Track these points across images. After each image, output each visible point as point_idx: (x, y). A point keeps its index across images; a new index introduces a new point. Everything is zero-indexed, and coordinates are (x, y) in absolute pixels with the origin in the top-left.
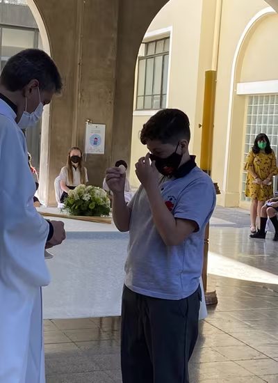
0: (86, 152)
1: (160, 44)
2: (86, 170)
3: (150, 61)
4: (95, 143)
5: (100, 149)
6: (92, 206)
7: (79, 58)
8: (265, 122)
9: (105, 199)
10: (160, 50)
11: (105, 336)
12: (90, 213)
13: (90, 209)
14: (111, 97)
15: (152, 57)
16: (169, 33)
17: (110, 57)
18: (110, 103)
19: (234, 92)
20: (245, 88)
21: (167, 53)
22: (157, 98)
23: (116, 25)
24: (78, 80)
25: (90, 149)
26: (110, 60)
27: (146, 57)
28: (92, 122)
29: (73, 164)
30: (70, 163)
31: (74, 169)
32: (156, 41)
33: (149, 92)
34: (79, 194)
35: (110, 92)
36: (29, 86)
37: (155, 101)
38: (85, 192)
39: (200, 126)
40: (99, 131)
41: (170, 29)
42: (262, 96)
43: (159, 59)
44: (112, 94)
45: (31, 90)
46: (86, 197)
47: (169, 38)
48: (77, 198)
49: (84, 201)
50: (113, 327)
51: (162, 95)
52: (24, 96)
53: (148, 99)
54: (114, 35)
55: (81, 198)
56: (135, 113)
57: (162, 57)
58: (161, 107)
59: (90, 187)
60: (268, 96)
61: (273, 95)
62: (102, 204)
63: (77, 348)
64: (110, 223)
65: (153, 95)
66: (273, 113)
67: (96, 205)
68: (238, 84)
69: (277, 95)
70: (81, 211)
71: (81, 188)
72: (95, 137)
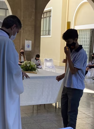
0: (25, 50)
1: (48, 13)
2: (25, 56)
3: (45, 19)
4: (28, 47)
5: (30, 49)
6: (30, 68)
7: (22, 18)
8: (85, 39)
9: (34, 66)
10: (48, 15)
12: (30, 70)
13: (29, 69)
14: (33, 31)
16: (51, 9)
17: (33, 18)
18: (33, 33)
21: (51, 16)
23: (34, 7)
25: (27, 49)
26: (32, 19)
28: (27, 40)
29: (21, 54)
30: (20, 54)
31: (21, 56)
32: (47, 12)
33: (45, 29)
34: (26, 64)
35: (33, 30)
36: (13, 27)
38: (28, 63)
40: (29, 43)
41: (51, 8)
42: (83, 30)
43: (48, 18)
44: (34, 30)
45: (13, 28)
46: (28, 65)
47: (51, 11)
48: (25, 65)
49: (27, 66)
50: (38, 108)
51: (49, 30)
52: (12, 30)
53: (44, 32)
54: (34, 10)
55: (26, 65)
56: (41, 37)
58: (49, 34)
59: (29, 61)
60: (85, 30)
61: (87, 30)
62: (33, 67)
63: (27, 116)
64: (36, 73)
65: (46, 31)
66: (87, 36)
67: (32, 67)
68: (75, 26)
69: (89, 29)
70: (26, 70)
71: (26, 62)
72: (28, 45)
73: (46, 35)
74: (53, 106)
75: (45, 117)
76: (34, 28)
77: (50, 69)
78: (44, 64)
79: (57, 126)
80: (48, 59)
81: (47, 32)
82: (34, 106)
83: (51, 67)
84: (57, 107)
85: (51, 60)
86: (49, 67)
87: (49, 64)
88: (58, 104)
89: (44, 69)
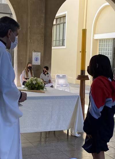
0: (33, 64)
1: (62, 19)
3: (58, 26)
4: (36, 60)
5: (39, 63)
7: (29, 25)
8: (106, 50)
9: (42, 83)
10: (62, 21)
11: (43, 140)
12: (36, 89)
13: (36, 87)
15: (59, 24)
17: (42, 24)
18: (43, 43)
19: (93, 38)
20: (97, 37)
21: (65, 23)
22: (61, 42)
23: (44, 11)
24: (29, 34)
26: (42, 26)
27: (56, 25)
28: (35, 51)
29: (28, 69)
32: (60, 18)
33: (58, 39)
34: (31, 81)
37: (60, 43)
38: (34, 80)
39: (80, 52)
40: (38, 55)
41: (66, 13)
42: (104, 39)
43: (62, 25)
44: (43, 40)
45: (10, 34)
46: (34, 82)
47: (66, 16)
48: (30, 83)
49: (33, 84)
50: (46, 136)
51: (63, 40)
53: (58, 42)
54: (44, 15)
55: (32, 83)
56: (53, 48)
57: (63, 24)
58: (63, 45)
59: (36, 78)
60: (107, 39)
61: (109, 39)
62: (41, 85)
63: (32, 145)
64: (44, 93)
65: (59, 40)
66: (109, 47)
67: (38, 85)
68: (95, 35)
69: (111, 39)
70: (32, 88)
71: (32, 78)
72: (36, 58)
73: (59, 46)
74: (64, 134)
75: (54, 147)
76: (44, 37)
77: (64, 88)
78: (56, 81)
79: (68, 157)
80: (60, 76)
81: (61, 43)
82: (42, 133)
83: (64, 86)
84: (70, 134)
85: (64, 77)
86: (62, 85)
87: (62, 81)
88: (70, 131)
89: (55, 88)
